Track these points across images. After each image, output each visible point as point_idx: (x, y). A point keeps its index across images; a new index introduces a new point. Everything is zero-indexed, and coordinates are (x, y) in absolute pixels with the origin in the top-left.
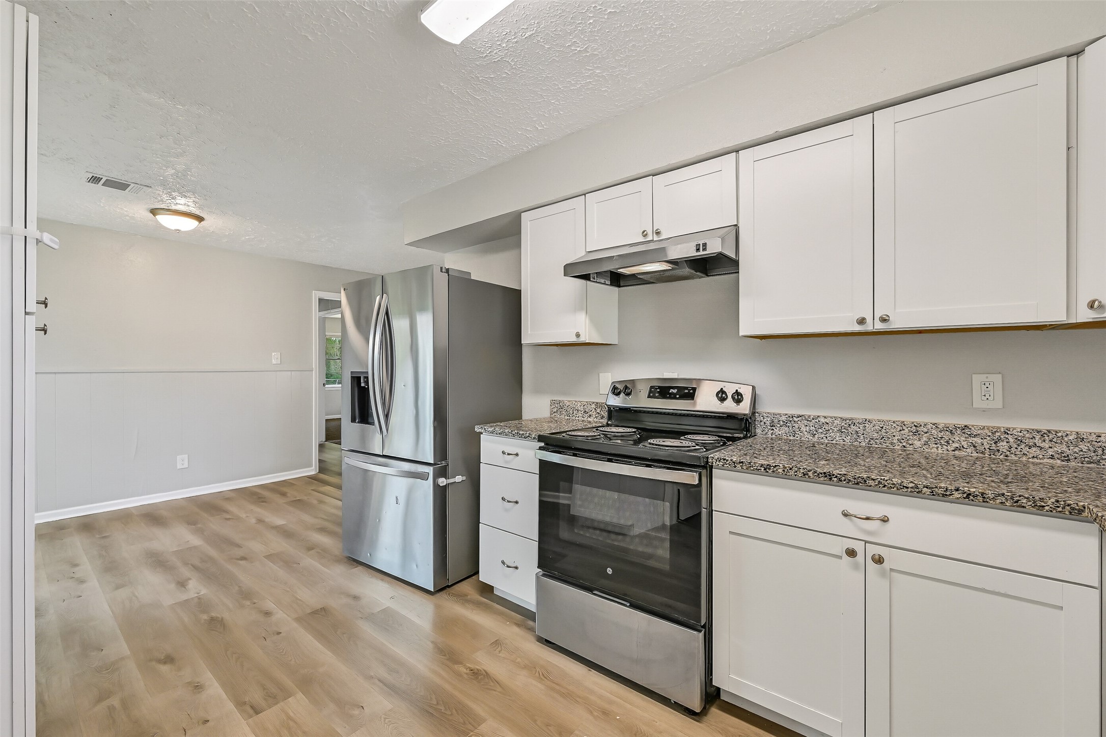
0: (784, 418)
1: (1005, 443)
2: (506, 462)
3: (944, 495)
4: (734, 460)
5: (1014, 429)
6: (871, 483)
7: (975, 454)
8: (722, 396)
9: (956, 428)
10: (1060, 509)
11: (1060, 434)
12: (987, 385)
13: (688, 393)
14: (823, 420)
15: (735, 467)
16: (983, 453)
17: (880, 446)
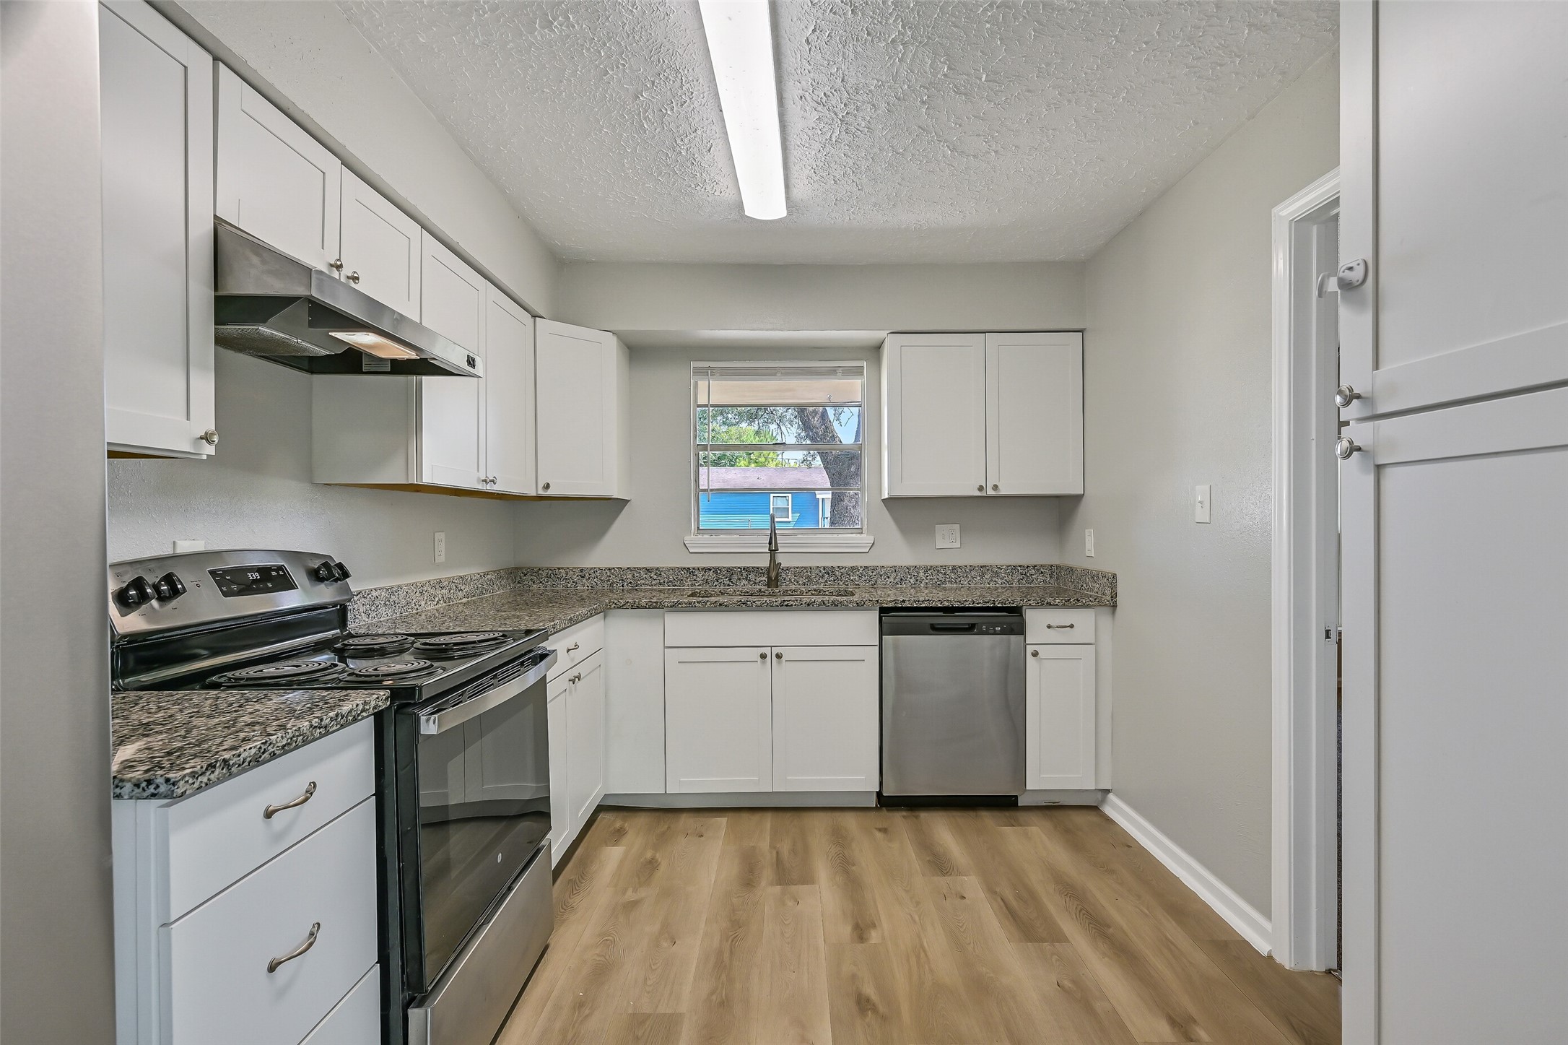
12: (440, 541)
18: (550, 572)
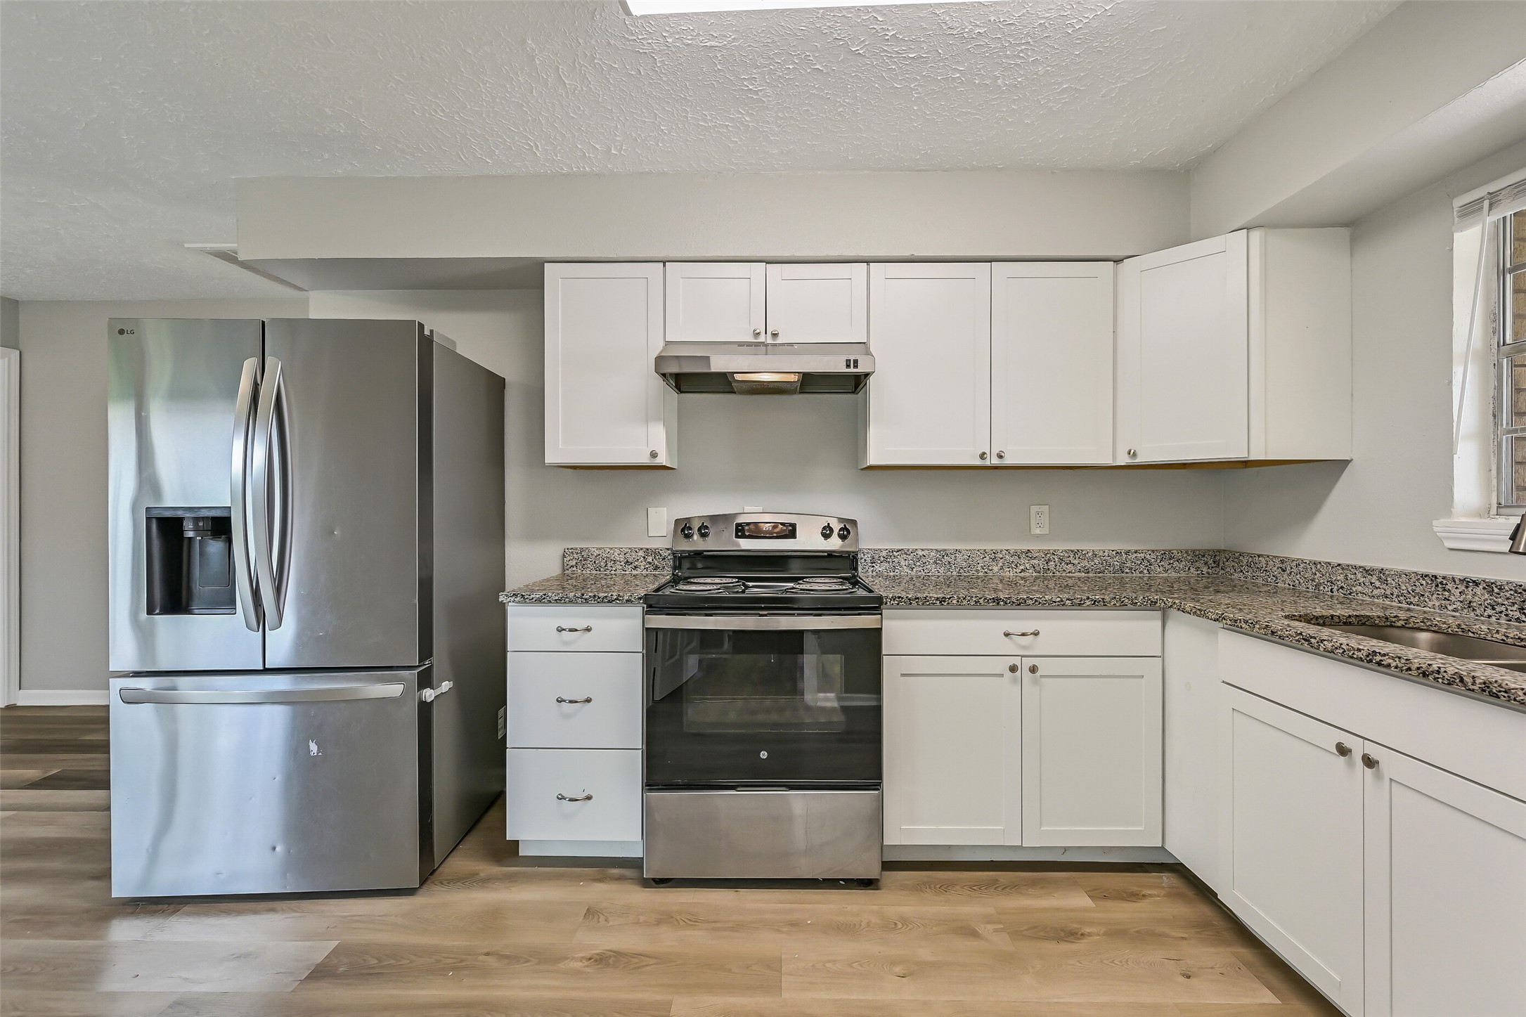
0: (884, 553)
1: (1053, 563)
2: (566, 643)
3: (1080, 604)
4: (910, 596)
5: (1058, 550)
6: (1030, 602)
7: (1034, 574)
8: (827, 532)
9: (1022, 552)
10: (1145, 603)
11: (1084, 553)
12: (1040, 513)
13: (790, 532)
14: (921, 553)
15: (911, 604)
16: (1039, 572)
17: (968, 574)
18: (1250, 560)
